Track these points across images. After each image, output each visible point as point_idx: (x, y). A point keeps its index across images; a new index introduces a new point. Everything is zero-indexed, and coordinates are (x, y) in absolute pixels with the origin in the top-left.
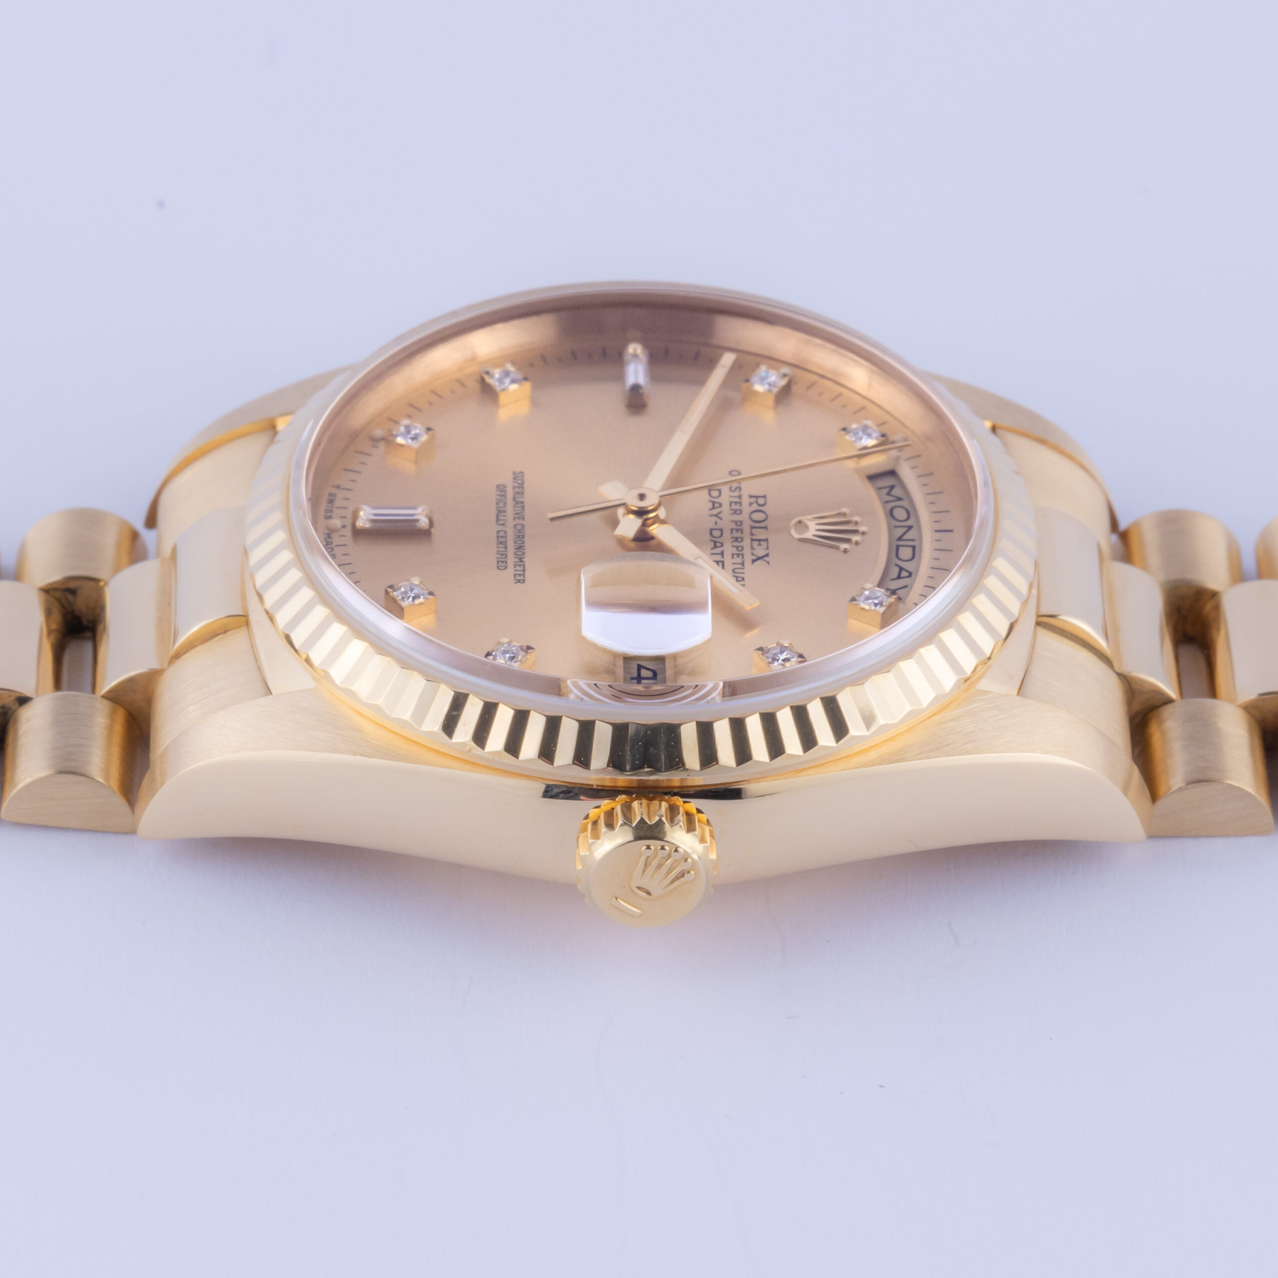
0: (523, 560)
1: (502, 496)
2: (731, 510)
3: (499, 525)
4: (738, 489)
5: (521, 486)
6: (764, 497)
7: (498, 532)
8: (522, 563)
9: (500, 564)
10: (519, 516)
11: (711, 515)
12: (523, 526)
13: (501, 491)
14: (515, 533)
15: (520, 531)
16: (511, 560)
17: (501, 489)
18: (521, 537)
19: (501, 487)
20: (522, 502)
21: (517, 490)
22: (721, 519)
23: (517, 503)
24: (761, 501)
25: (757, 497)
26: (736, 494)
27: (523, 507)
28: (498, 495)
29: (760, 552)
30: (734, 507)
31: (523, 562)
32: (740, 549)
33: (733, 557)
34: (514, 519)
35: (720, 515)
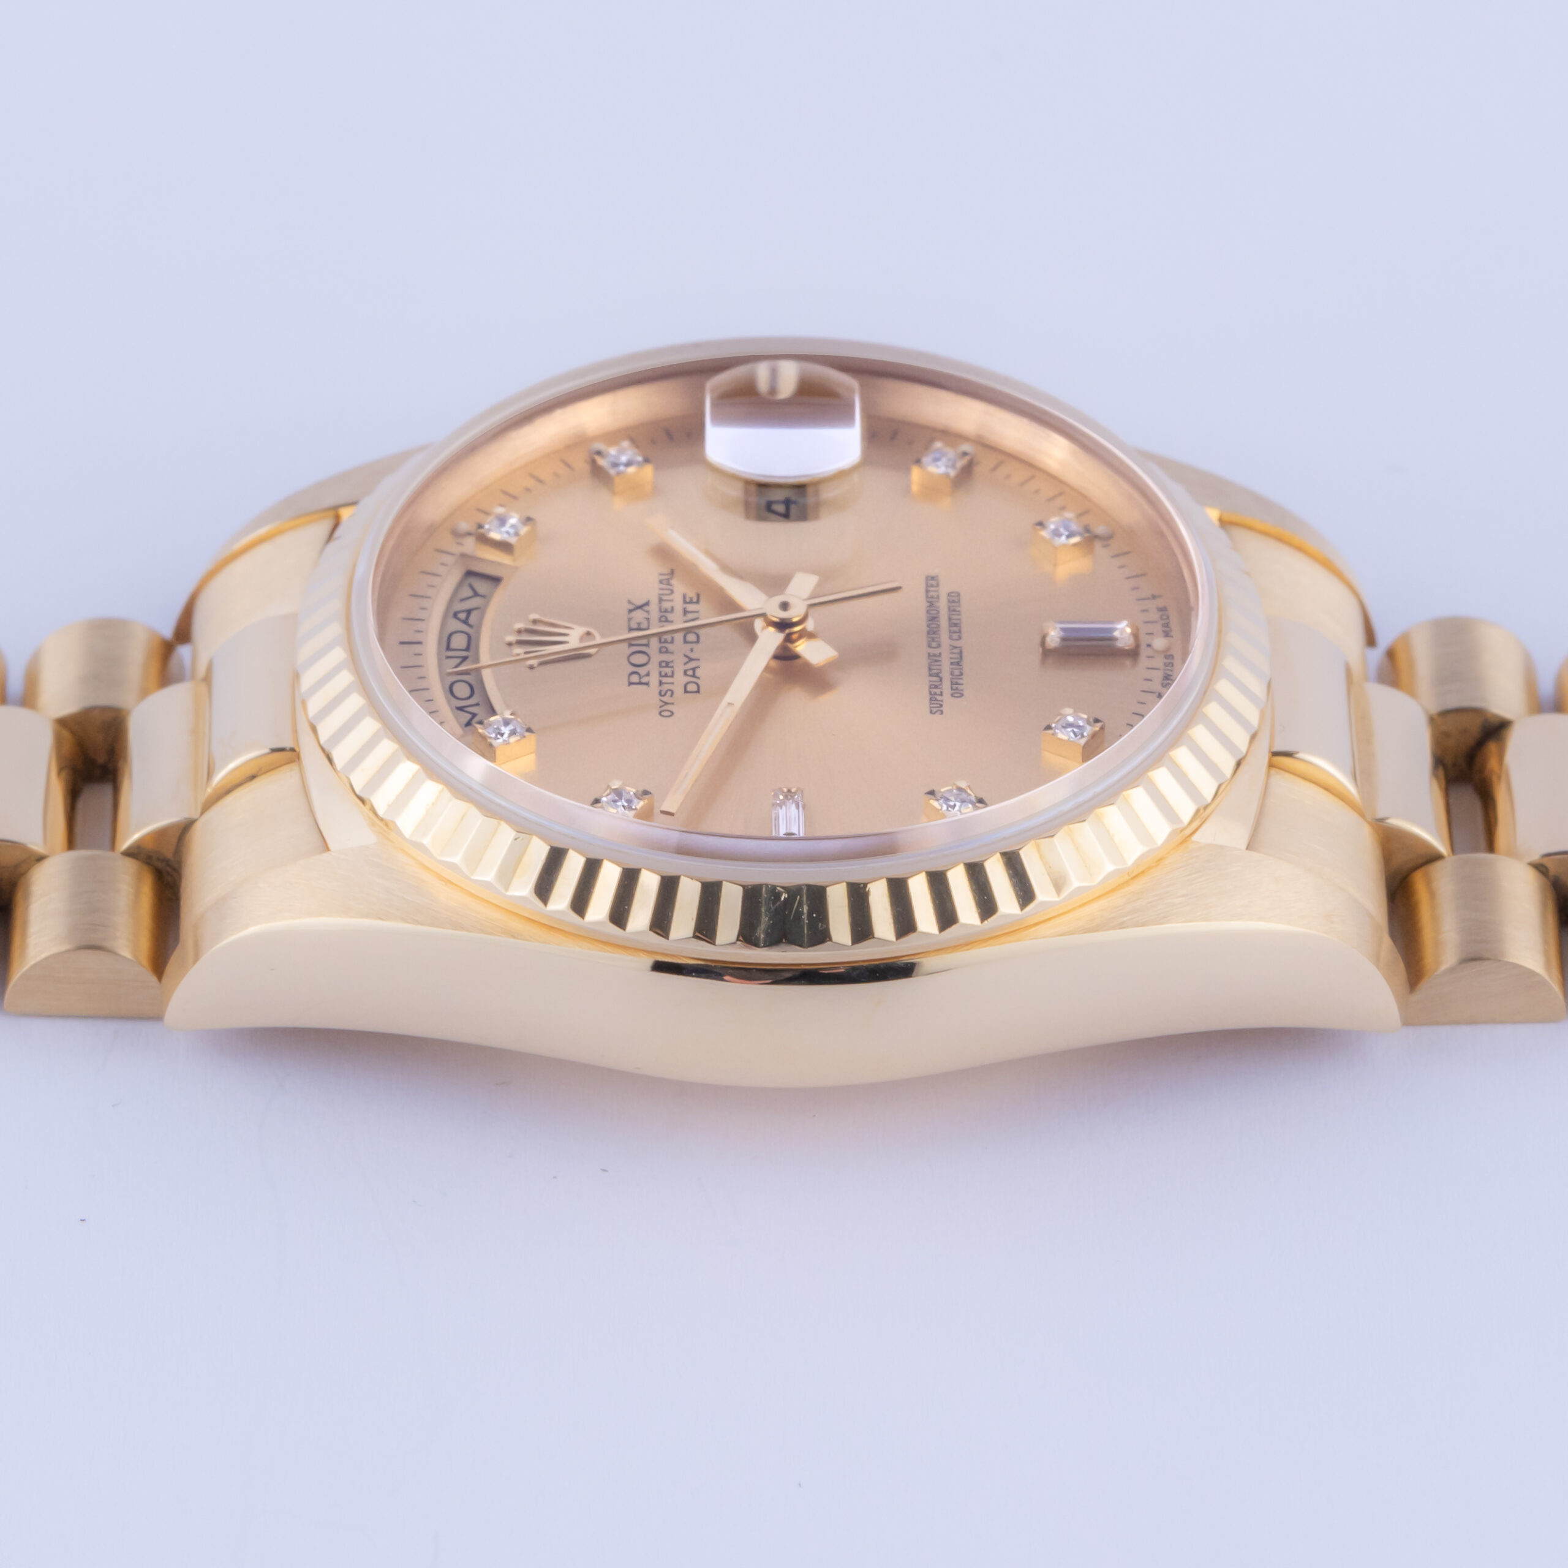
0: (928, 604)
1: (957, 683)
2: (672, 667)
3: (959, 647)
4: (663, 693)
5: (933, 698)
6: (630, 684)
7: (960, 638)
8: (931, 600)
9: (956, 599)
10: (934, 660)
11: (698, 660)
12: (930, 646)
13: (957, 689)
14: (939, 638)
15: (933, 640)
16: (943, 605)
17: (957, 693)
18: (931, 633)
19: (958, 695)
20: (930, 675)
21: (938, 691)
22: (686, 656)
23: (937, 675)
24: (635, 679)
25: (640, 683)
26: (665, 687)
27: (930, 669)
28: (962, 684)
29: (639, 615)
30: (668, 671)
31: (928, 602)
32: (663, 619)
33: (672, 608)
34: (940, 654)
35: (686, 660)
